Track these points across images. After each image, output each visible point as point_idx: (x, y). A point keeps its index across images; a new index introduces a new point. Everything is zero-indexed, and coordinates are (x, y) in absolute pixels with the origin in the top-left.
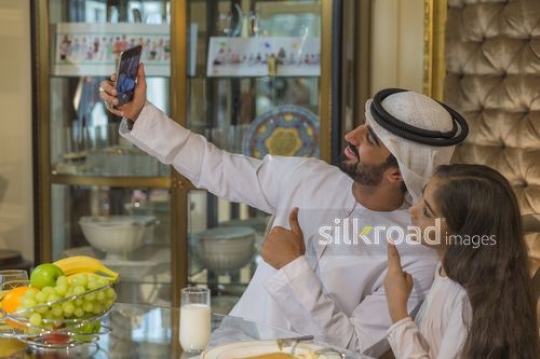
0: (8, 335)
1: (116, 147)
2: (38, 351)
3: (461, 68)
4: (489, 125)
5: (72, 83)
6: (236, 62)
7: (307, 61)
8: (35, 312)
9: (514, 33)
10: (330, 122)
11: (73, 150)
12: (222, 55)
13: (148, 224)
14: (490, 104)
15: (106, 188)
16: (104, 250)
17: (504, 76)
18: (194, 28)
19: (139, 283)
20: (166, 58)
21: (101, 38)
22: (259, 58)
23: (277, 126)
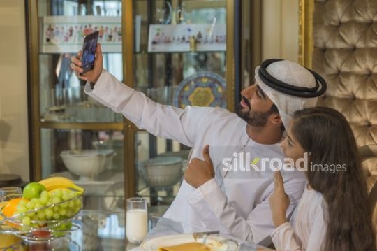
0: (8, 232)
1: (85, 102)
2: (29, 243)
3: (324, 44)
4: (345, 83)
5: (55, 58)
6: (168, 42)
7: (217, 41)
8: (26, 215)
9: (361, 19)
10: (233, 82)
11: (56, 105)
12: (158, 38)
13: (108, 156)
14: (345, 69)
15: (79, 131)
16: (78, 174)
17: (354, 49)
18: (139, 19)
19: (103, 197)
20: (119, 40)
21: (74, 26)
22: (184, 39)
23: (196, 86)
